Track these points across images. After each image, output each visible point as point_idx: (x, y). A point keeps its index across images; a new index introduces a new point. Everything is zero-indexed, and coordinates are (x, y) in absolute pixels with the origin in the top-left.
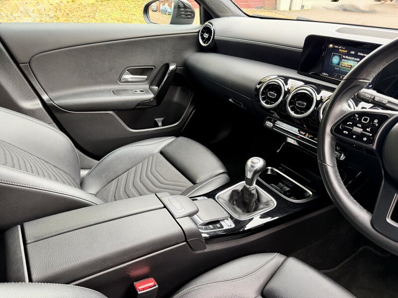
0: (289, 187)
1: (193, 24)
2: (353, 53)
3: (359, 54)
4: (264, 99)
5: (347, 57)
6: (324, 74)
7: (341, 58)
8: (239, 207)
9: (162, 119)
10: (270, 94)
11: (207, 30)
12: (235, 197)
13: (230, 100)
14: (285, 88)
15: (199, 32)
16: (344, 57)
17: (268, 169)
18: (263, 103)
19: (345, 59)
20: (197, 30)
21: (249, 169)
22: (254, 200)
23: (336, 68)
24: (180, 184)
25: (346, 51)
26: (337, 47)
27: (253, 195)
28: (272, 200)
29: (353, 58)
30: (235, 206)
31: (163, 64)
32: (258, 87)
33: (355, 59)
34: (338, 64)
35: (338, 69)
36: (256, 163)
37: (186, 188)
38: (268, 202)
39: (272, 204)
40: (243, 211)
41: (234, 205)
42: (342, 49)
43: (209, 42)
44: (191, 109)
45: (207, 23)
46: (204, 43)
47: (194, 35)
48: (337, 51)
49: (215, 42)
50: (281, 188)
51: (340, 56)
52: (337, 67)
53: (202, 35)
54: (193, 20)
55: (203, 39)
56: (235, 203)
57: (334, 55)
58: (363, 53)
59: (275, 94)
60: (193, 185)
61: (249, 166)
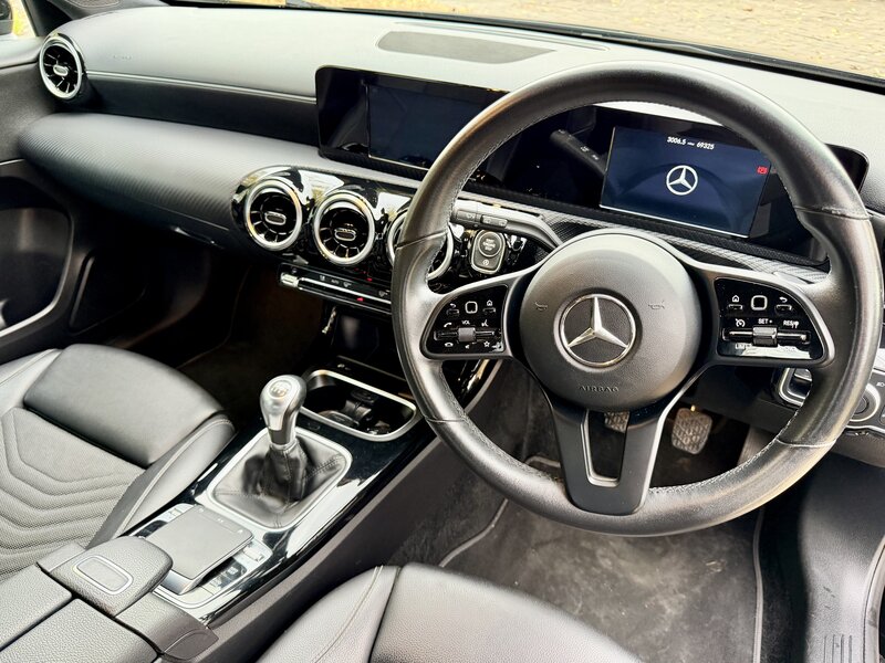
1: (13, 35)
4: (259, 230)
8: (270, 494)
10: (270, 218)
11: (57, 55)
12: (254, 474)
13: (178, 230)
14: (300, 198)
15: (37, 60)
18: (260, 239)
20: (32, 57)
21: (269, 409)
22: (301, 471)
24: (106, 479)
27: (296, 461)
30: (263, 498)
32: (238, 198)
36: (283, 391)
37: (125, 488)
38: (332, 461)
39: (341, 462)
40: (284, 501)
41: (258, 494)
43: (77, 87)
45: (54, 36)
46: (63, 88)
47: (27, 71)
49: (91, 85)
50: (352, 414)
53: (49, 71)
54: (11, 24)
55: (55, 79)
56: (259, 487)
59: (284, 217)
60: (141, 471)
61: (270, 403)
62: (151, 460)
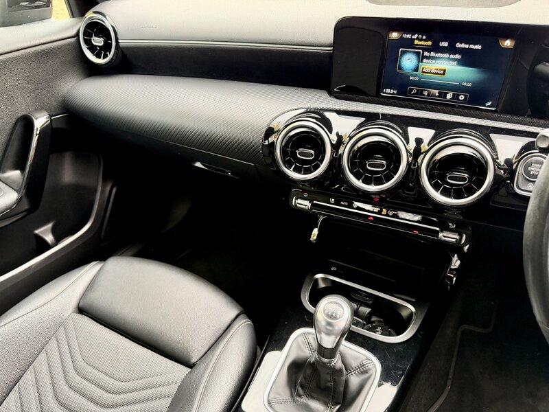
0: (367, 305)
1: (52, 19)
2: (445, 44)
3: (459, 45)
4: (289, 165)
5: (433, 54)
6: (388, 91)
7: (421, 59)
8: (312, 397)
9: (50, 226)
10: (302, 154)
11: (96, 28)
13: (198, 164)
15: (77, 35)
16: (426, 54)
17: (317, 280)
18: (289, 172)
19: (428, 58)
20: (73, 32)
23: (411, 78)
25: (430, 43)
26: (409, 36)
28: (367, 358)
29: (447, 55)
30: (304, 400)
31: (14, 119)
33: (452, 56)
34: (416, 70)
35: (417, 79)
38: (362, 365)
40: (326, 404)
41: (300, 396)
42: (421, 40)
43: (110, 56)
44: (108, 189)
45: (89, 15)
46: (98, 56)
47: (69, 44)
48: (410, 44)
49: (122, 51)
51: (418, 54)
52: (414, 76)
53: (88, 42)
54: (51, 10)
55: (92, 48)
56: (300, 391)
57: (403, 53)
58: (466, 44)
59: (312, 152)
60: (188, 370)
61: (323, 323)
62: (194, 360)
